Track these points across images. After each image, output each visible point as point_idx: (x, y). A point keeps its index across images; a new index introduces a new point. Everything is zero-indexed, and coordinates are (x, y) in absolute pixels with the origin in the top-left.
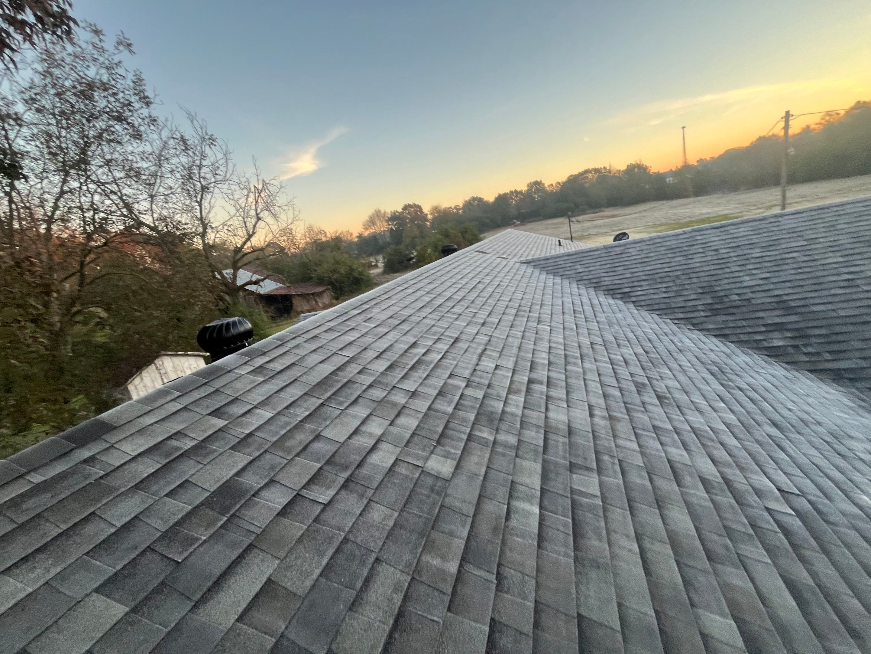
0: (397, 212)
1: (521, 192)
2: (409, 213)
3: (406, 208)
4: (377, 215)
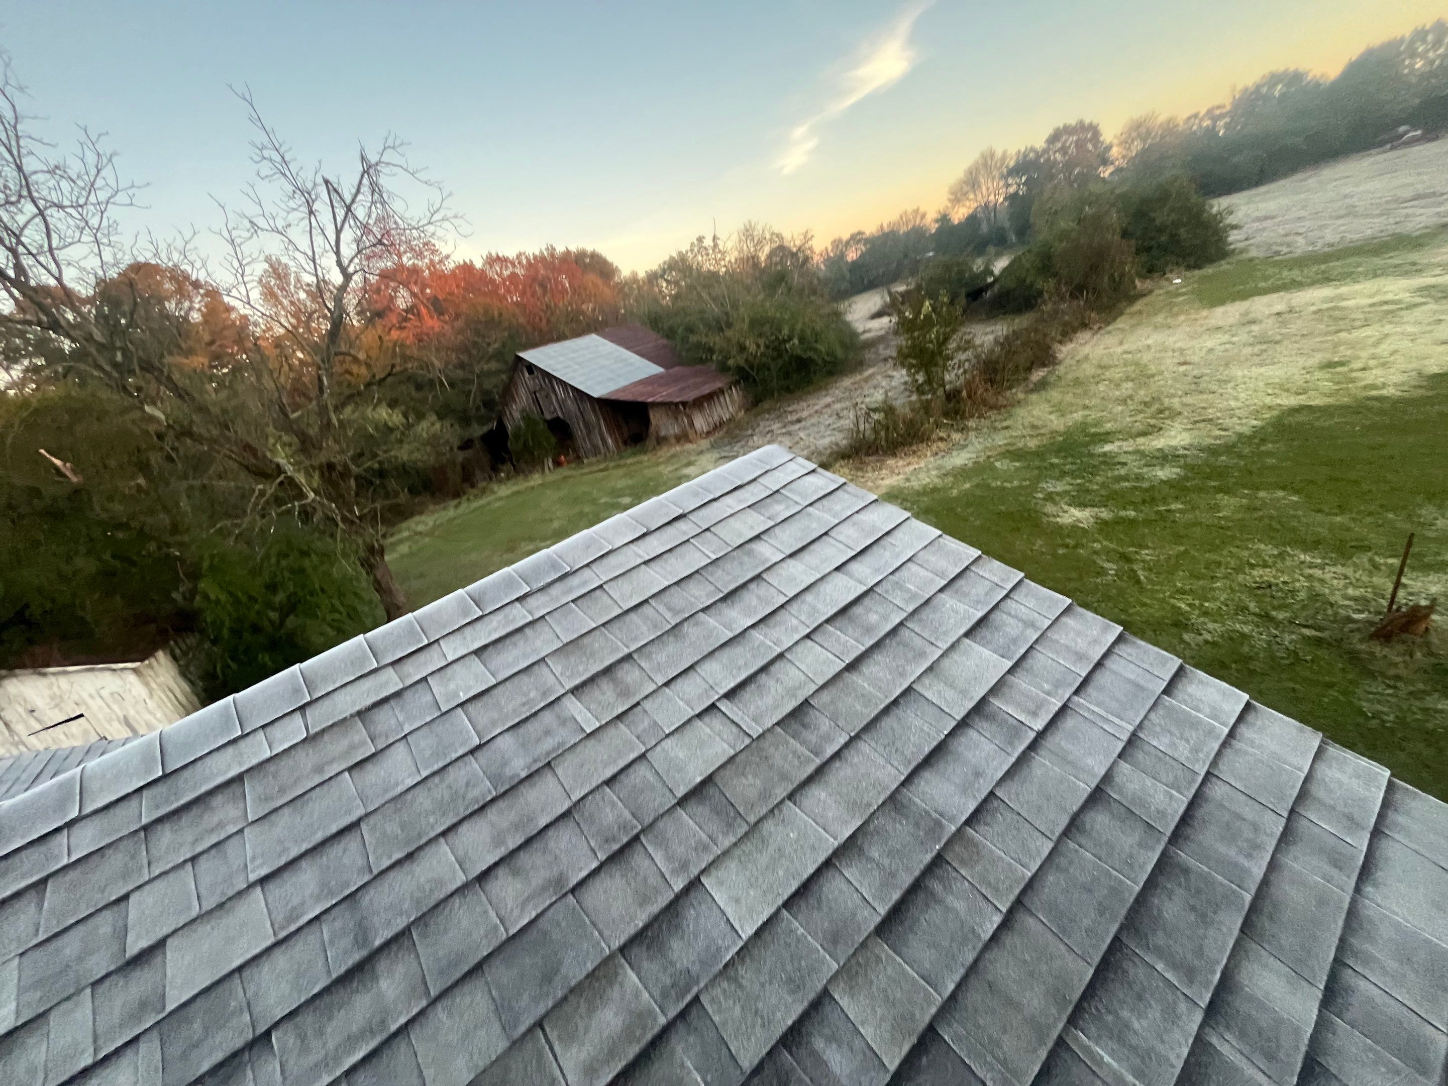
0: (1032, 149)
2: (1064, 150)
3: (1055, 137)
4: (985, 164)
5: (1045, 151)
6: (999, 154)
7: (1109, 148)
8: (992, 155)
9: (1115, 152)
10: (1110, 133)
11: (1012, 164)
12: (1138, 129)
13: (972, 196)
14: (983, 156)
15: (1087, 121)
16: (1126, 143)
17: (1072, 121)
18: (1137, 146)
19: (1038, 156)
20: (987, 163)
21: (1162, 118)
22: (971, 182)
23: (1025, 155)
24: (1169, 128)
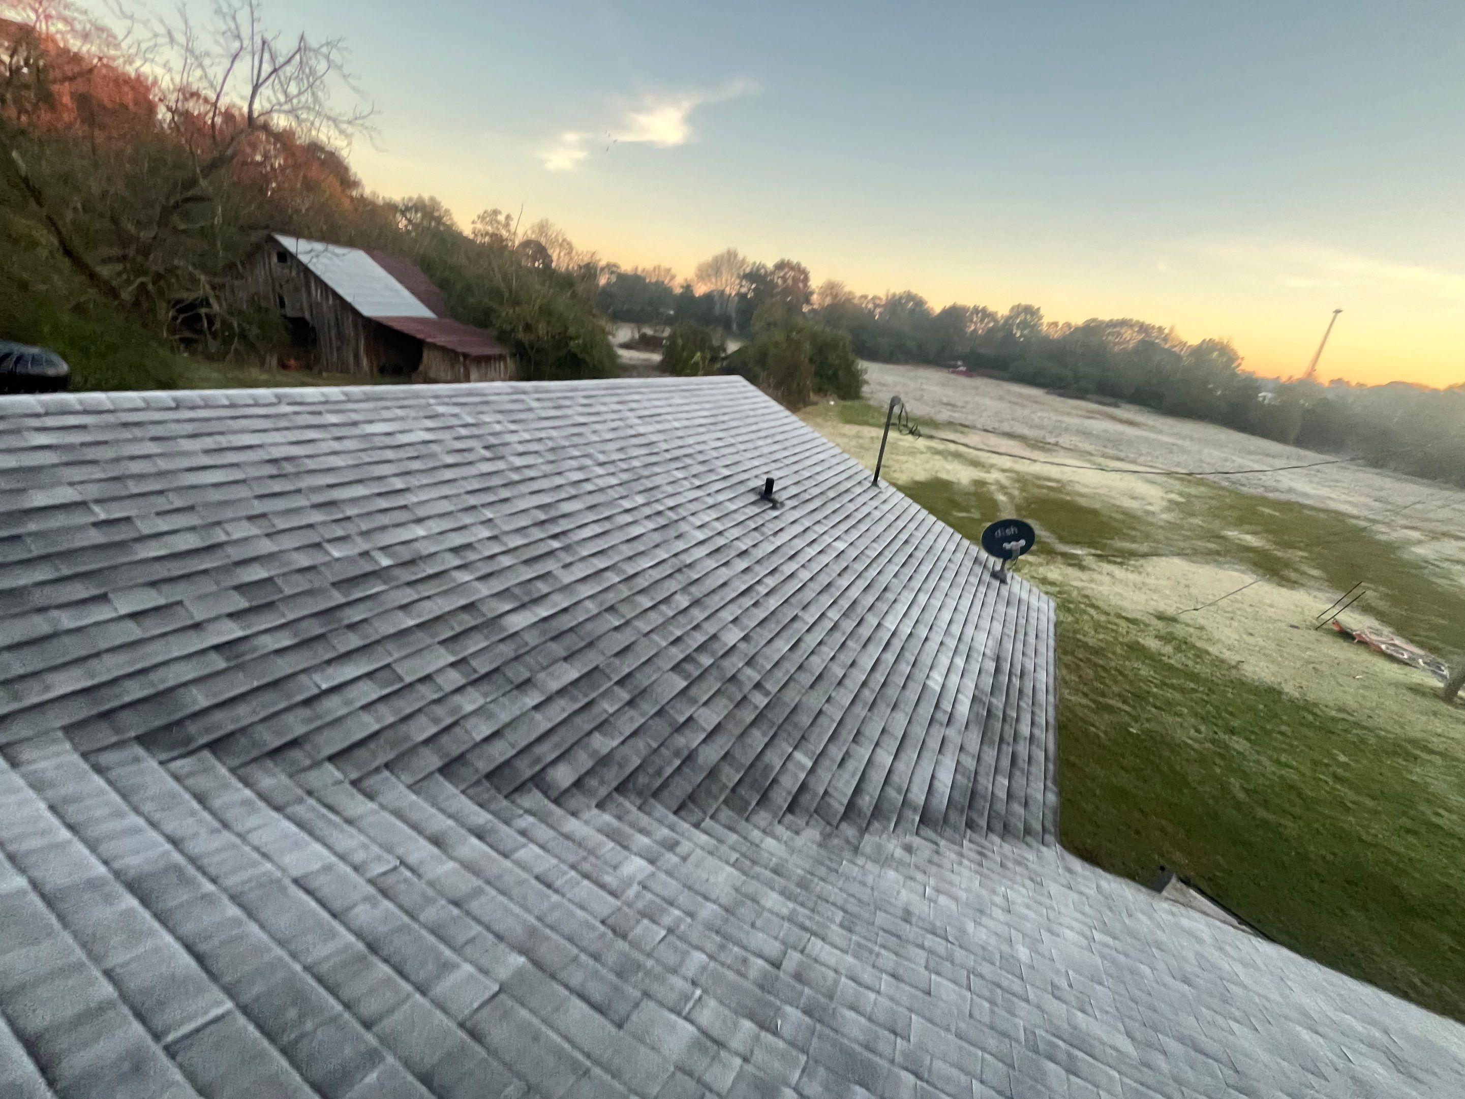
0: (764, 267)
1: (991, 316)
4: (729, 260)
5: (772, 273)
6: (740, 256)
7: (812, 293)
9: (815, 297)
10: (816, 282)
12: (831, 288)
13: (713, 280)
14: (729, 252)
15: (803, 265)
16: (823, 294)
17: (794, 260)
18: (828, 301)
19: (766, 274)
23: (758, 269)
24: (849, 299)
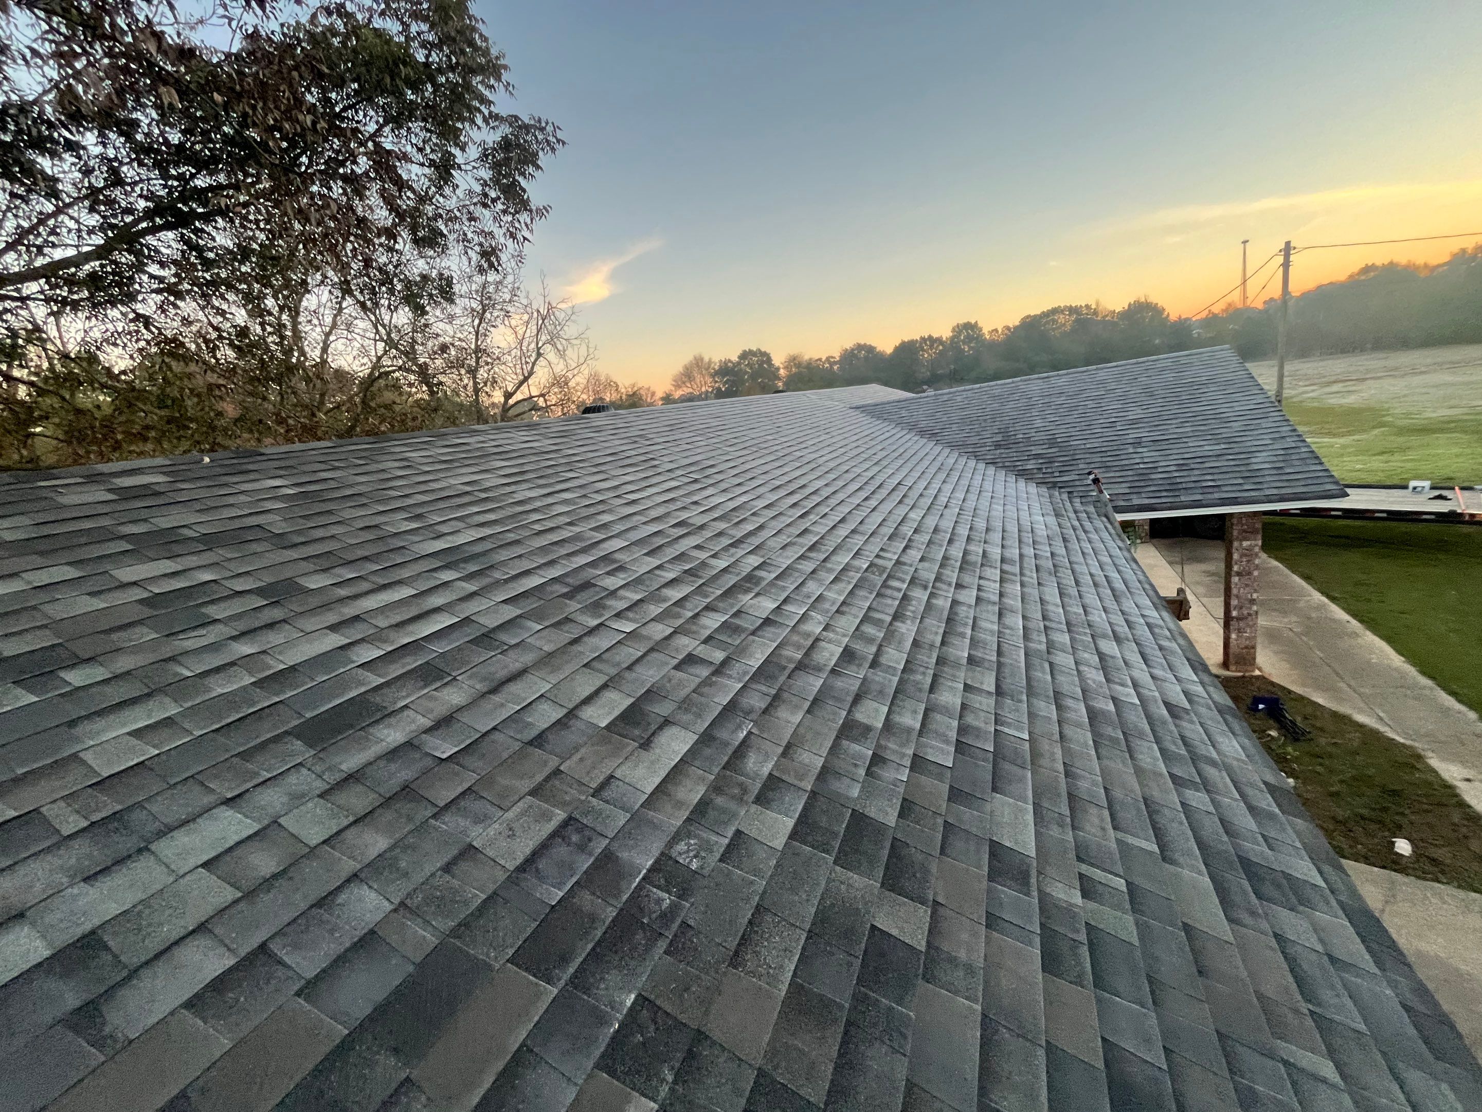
0: (730, 361)
1: (939, 340)
2: (749, 365)
3: (745, 355)
5: (739, 363)
6: (706, 359)
7: (778, 369)
8: (702, 359)
10: (778, 360)
11: (717, 368)
12: (794, 361)
13: (689, 384)
14: (696, 358)
15: (764, 350)
17: (754, 348)
19: (733, 366)
20: (698, 363)
21: (806, 357)
22: (687, 375)
23: (725, 364)
